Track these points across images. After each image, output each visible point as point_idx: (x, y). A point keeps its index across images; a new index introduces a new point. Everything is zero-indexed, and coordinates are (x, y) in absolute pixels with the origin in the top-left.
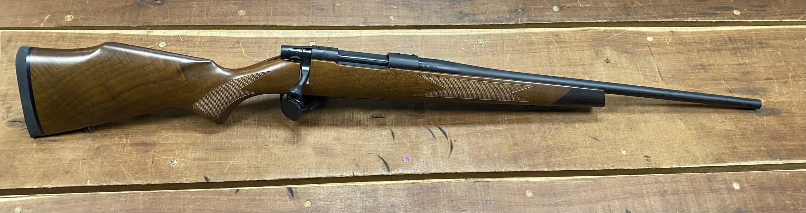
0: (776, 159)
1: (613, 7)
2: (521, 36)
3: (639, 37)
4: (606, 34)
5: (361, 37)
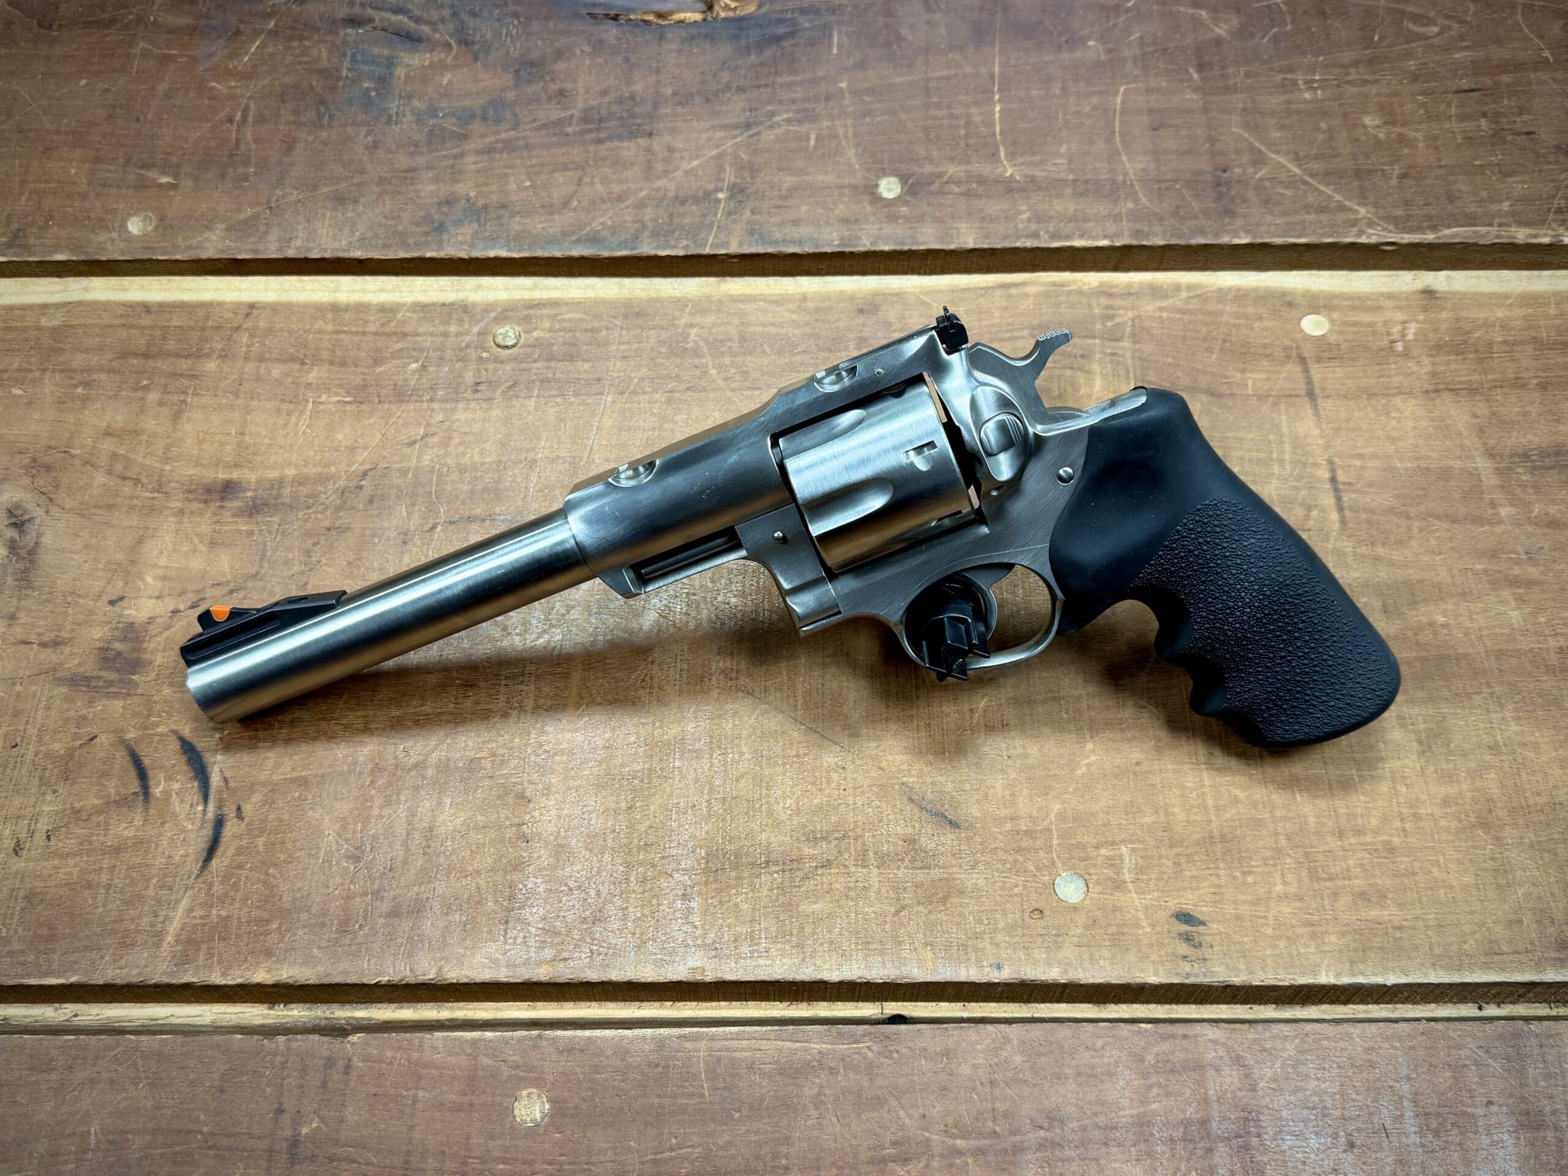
3: (1260, 318)
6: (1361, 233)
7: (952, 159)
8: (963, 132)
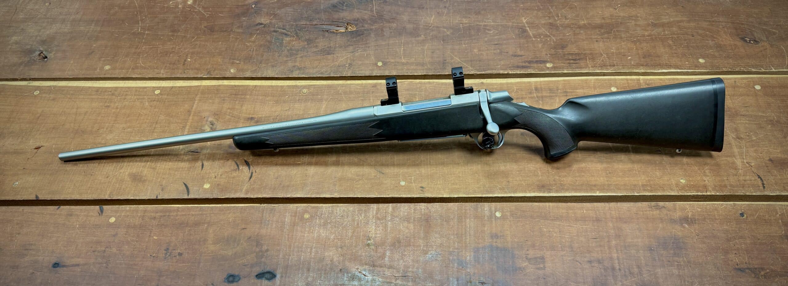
0: (544, 192)
1: (432, 63)
2: (343, 87)
4: (420, 85)
5: (200, 86)
6: (470, 72)
7: (392, 58)
8: (395, 53)
